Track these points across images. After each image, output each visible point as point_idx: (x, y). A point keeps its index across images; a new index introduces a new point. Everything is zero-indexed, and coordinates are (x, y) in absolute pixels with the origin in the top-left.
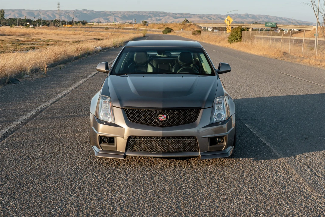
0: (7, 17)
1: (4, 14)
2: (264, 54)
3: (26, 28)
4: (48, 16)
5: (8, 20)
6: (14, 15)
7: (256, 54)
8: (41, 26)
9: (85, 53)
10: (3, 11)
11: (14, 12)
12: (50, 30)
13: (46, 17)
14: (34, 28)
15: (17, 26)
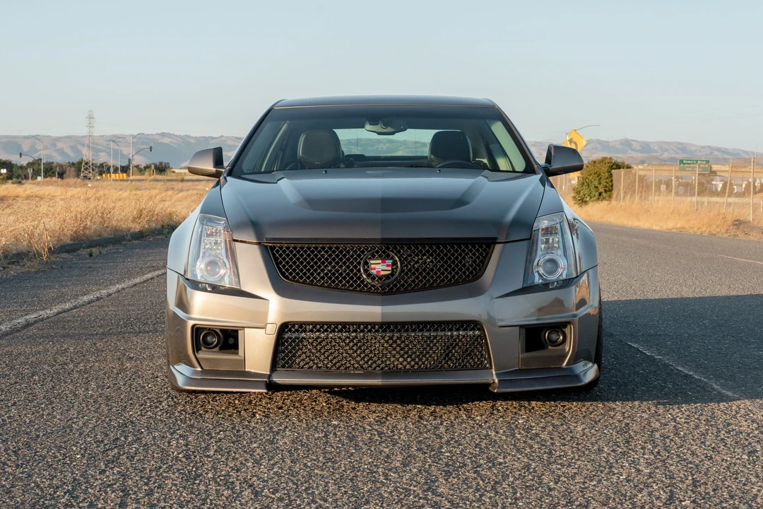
2: (678, 226)
4: (61, 152)
7: (655, 227)
8: (39, 178)
9: (163, 226)
12: (65, 188)
13: (55, 154)
14: (20, 182)
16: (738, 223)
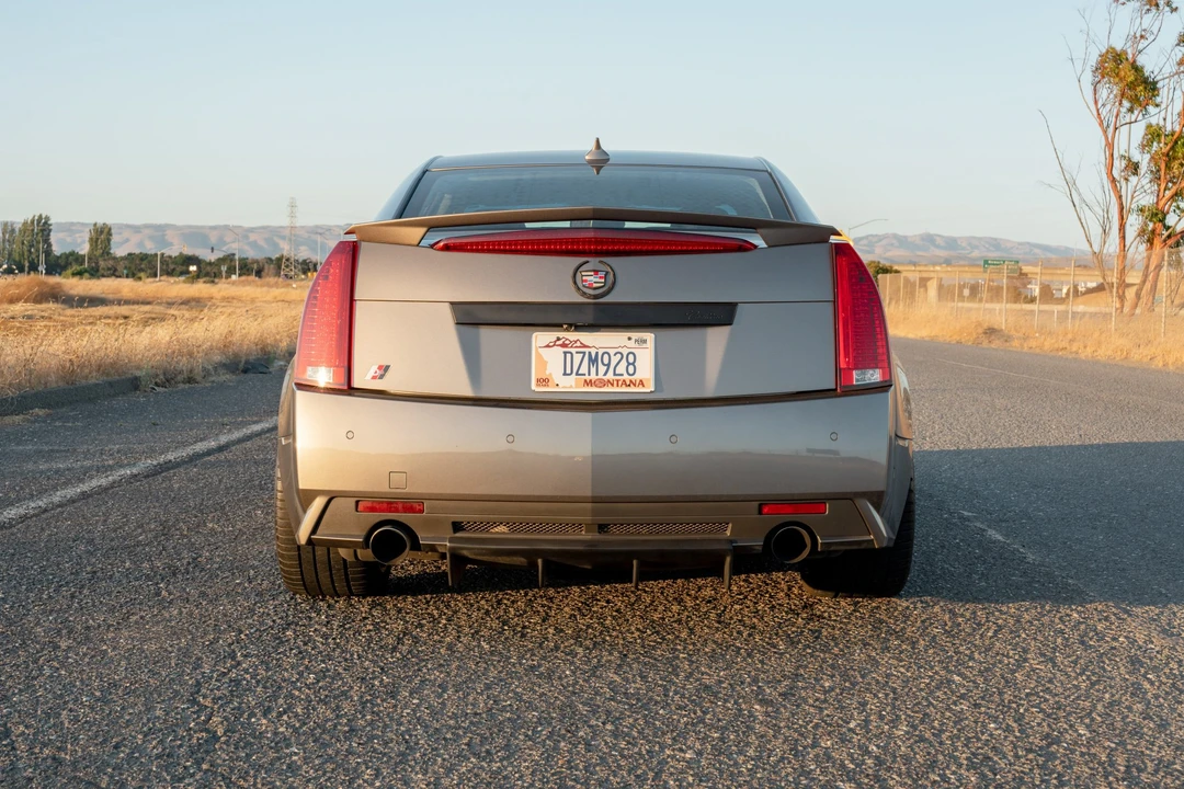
0: (119, 250)
1: (109, 240)
2: (933, 333)
3: (184, 282)
4: (254, 245)
5: (122, 258)
6: (141, 244)
8: (234, 277)
10: (106, 230)
11: (140, 232)
12: (265, 289)
13: (247, 248)
14: (213, 282)
15: (156, 276)
16: (991, 332)
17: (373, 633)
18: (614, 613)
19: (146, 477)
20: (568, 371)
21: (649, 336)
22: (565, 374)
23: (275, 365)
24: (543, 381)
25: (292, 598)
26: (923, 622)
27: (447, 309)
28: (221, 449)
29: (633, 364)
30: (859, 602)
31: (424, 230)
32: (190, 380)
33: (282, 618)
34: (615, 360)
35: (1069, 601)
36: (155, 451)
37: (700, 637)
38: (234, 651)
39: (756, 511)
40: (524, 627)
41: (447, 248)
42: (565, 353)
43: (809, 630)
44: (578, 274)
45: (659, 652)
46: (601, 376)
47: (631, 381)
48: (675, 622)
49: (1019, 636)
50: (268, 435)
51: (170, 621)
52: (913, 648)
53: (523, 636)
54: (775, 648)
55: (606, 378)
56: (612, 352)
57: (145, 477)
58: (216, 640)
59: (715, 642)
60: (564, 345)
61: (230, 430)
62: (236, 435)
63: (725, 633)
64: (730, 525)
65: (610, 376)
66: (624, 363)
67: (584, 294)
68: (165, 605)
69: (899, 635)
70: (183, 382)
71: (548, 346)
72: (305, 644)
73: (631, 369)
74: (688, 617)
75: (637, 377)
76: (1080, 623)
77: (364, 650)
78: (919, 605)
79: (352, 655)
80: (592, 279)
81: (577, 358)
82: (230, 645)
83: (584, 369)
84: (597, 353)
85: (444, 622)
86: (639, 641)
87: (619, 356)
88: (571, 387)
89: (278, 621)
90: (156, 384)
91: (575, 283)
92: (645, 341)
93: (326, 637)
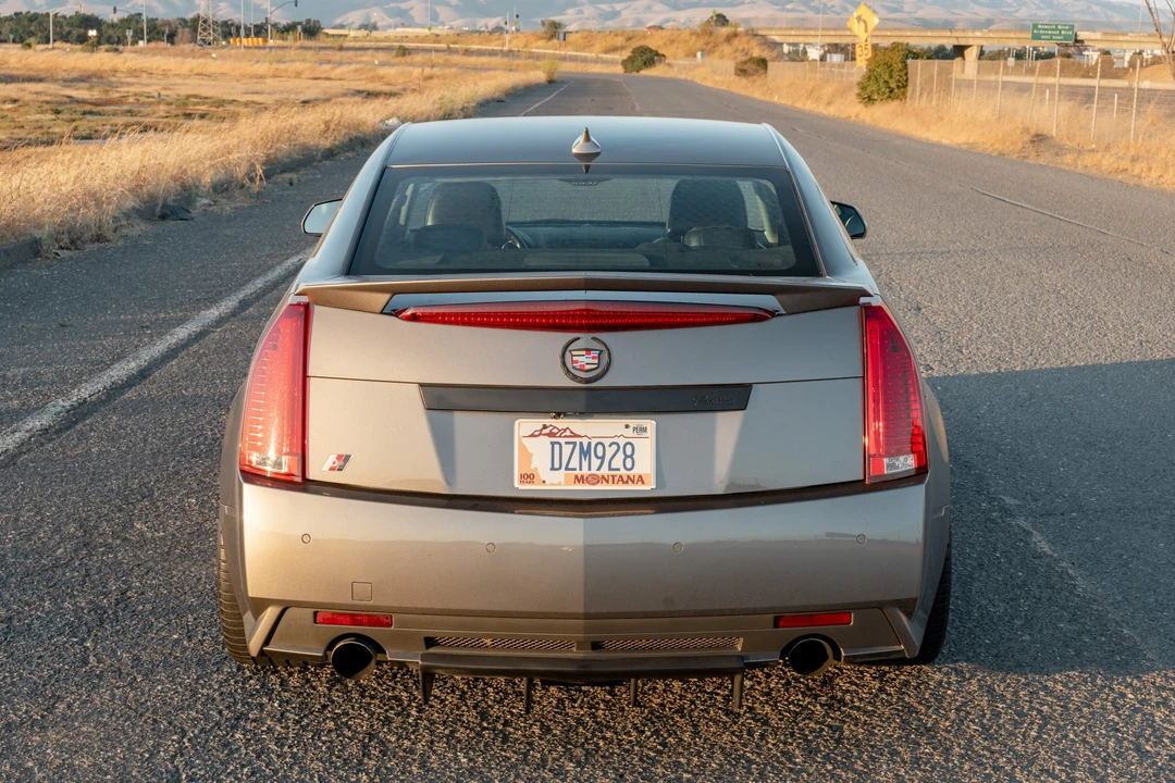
3: (82, 50)
5: (8, 19)
7: (945, 142)
8: (141, 43)
9: (351, 140)
12: (179, 59)
14: (116, 50)
15: (48, 42)
16: (1039, 139)
17: (334, 735)
18: (608, 697)
19: (59, 432)
20: (557, 465)
21: (650, 423)
22: (553, 469)
23: (198, 204)
24: (528, 477)
25: (238, 670)
26: (958, 710)
27: (415, 391)
28: (143, 374)
29: (631, 456)
30: (885, 673)
31: (387, 296)
32: (99, 238)
33: (228, 707)
34: (610, 452)
35: (1124, 668)
36: (64, 380)
37: (705, 740)
38: (177, 770)
39: (772, 624)
40: (506, 723)
41: (414, 318)
42: (553, 444)
43: (829, 726)
44: (568, 355)
45: (660, 770)
46: (594, 471)
47: (629, 477)
48: (677, 712)
49: (1066, 736)
50: (195, 347)
51: (101, 713)
52: (946, 760)
53: (505, 739)
54: (790, 760)
55: (599, 473)
56: (607, 442)
57: (57, 432)
58: (157, 746)
59: (723, 749)
60: (551, 435)
61: (151, 336)
62: (160, 347)
63: (733, 733)
64: (742, 640)
65: (605, 471)
66: (620, 455)
67: (575, 378)
68: (94, 680)
69: (930, 732)
70: (92, 242)
71: (533, 436)
72: (258, 757)
73: (629, 461)
74: (693, 702)
75: (636, 471)
76: (1136, 711)
77: (325, 769)
78: (953, 678)
79: (312, 777)
80: (585, 360)
81: (567, 449)
82: (174, 757)
83: (574, 463)
84: (590, 443)
85: (414, 712)
86: (636, 748)
87: (615, 447)
88: (560, 484)
89: (225, 712)
90: (62, 248)
91: (564, 364)
92: (645, 430)
93: (280, 742)
